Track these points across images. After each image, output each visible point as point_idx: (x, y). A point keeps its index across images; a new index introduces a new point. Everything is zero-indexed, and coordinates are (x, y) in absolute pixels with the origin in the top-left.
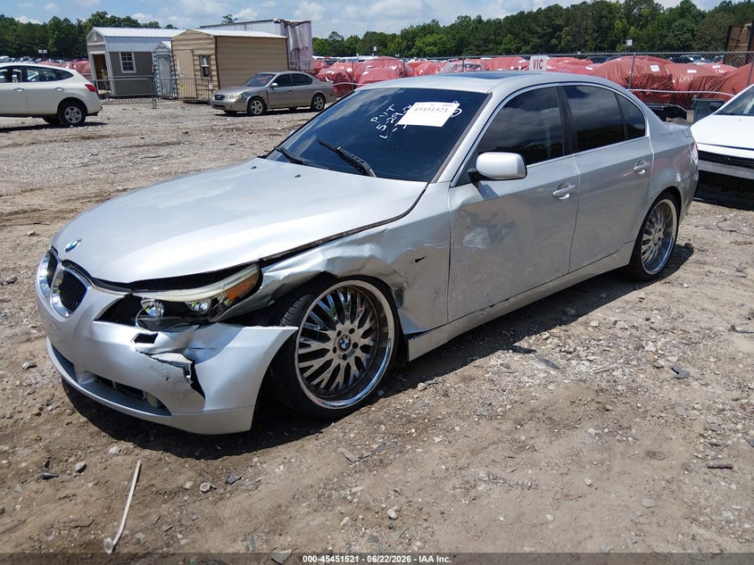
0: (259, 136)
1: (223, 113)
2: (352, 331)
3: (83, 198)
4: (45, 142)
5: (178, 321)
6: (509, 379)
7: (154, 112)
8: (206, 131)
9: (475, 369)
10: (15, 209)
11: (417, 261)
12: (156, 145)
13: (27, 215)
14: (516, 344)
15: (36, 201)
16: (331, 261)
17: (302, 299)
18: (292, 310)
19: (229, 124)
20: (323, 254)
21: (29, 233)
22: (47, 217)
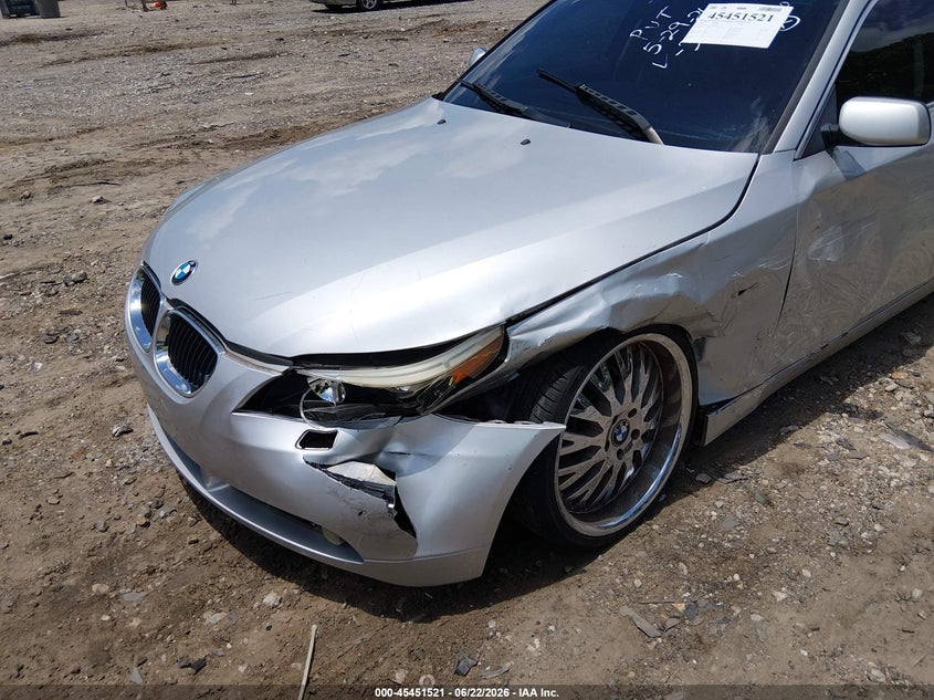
0: (378, 42)
1: (324, 7)
2: (633, 413)
3: (159, 141)
4: (100, 57)
5: (368, 411)
6: (860, 471)
7: (234, 10)
8: (306, 36)
9: (798, 450)
10: (71, 160)
11: (741, 293)
12: (243, 59)
13: (88, 169)
14: (848, 400)
15: (97, 146)
16: (617, 309)
17: (568, 374)
18: (550, 392)
19: (335, 25)
20: (604, 297)
21: (95, 199)
22: (116, 172)
